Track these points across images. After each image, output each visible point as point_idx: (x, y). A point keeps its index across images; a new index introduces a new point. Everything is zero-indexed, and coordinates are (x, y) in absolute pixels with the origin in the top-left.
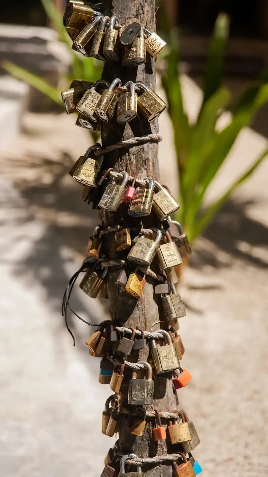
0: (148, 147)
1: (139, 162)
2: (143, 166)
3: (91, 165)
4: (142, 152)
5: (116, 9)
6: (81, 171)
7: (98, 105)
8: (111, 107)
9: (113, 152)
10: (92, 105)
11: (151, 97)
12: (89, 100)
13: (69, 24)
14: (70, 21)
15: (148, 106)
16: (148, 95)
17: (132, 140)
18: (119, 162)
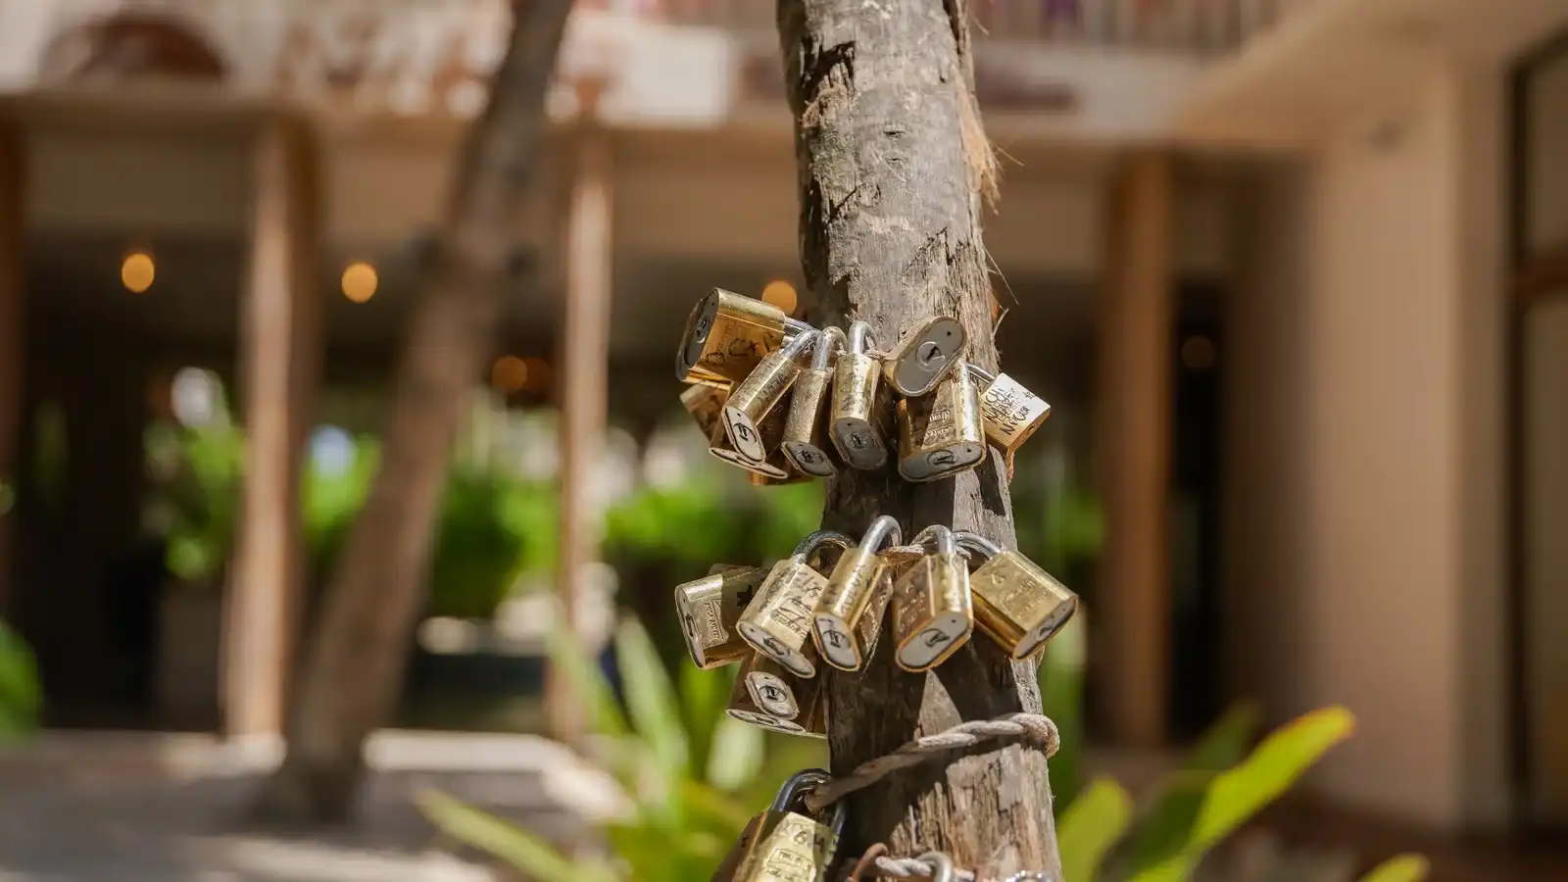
0: (1017, 760)
1: (987, 816)
2: (1002, 833)
3: (800, 839)
4: (995, 781)
5: (863, 310)
6: (761, 862)
7: (826, 603)
8: (872, 614)
9: (885, 783)
10: (798, 613)
11: (1016, 574)
12: (787, 595)
13: (703, 357)
14: (705, 348)
15: (1009, 602)
16: (1004, 566)
17: (958, 734)
18: (908, 821)
